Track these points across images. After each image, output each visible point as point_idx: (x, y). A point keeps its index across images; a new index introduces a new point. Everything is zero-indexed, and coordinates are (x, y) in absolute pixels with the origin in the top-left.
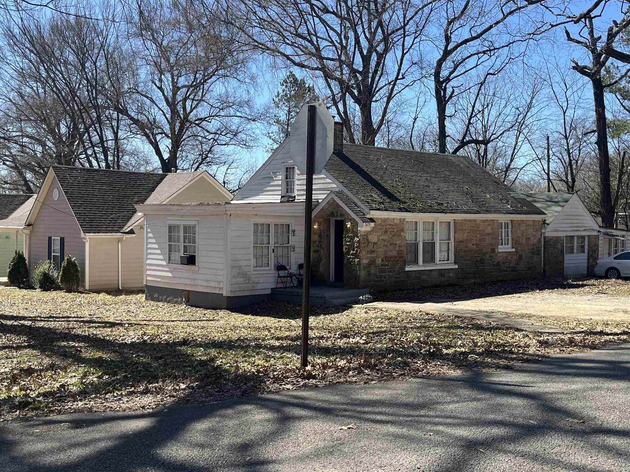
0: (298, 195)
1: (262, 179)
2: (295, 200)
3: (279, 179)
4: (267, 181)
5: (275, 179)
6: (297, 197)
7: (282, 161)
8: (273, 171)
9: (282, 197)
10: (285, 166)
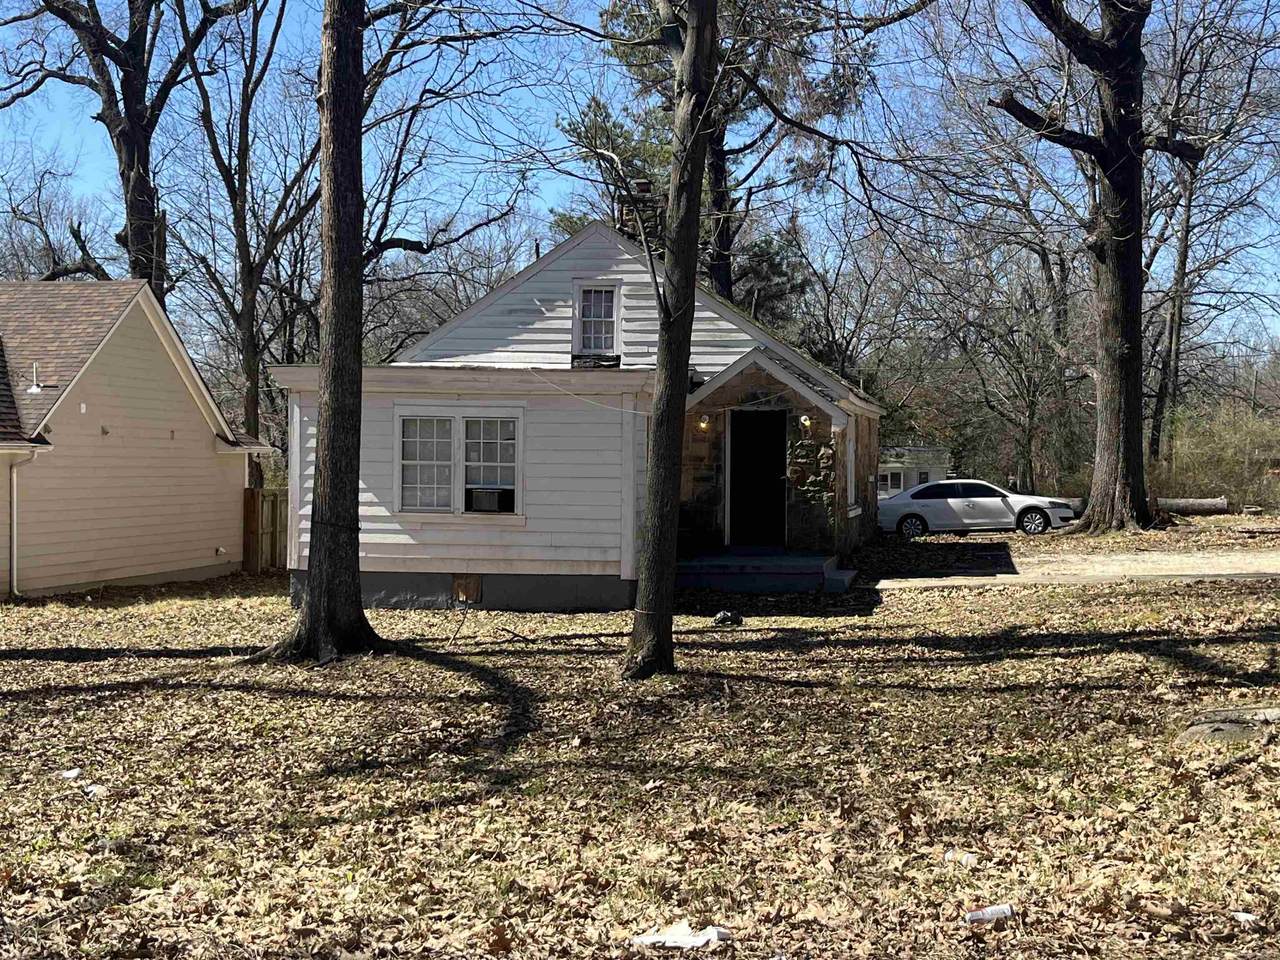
0: (626, 354)
1: (502, 314)
2: (618, 365)
3: (565, 316)
4: (522, 319)
5: (548, 315)
6: (624, 359)
7: (573, 274)
8: (542, 296)
9: (574, 358)
10: (580, 286)
